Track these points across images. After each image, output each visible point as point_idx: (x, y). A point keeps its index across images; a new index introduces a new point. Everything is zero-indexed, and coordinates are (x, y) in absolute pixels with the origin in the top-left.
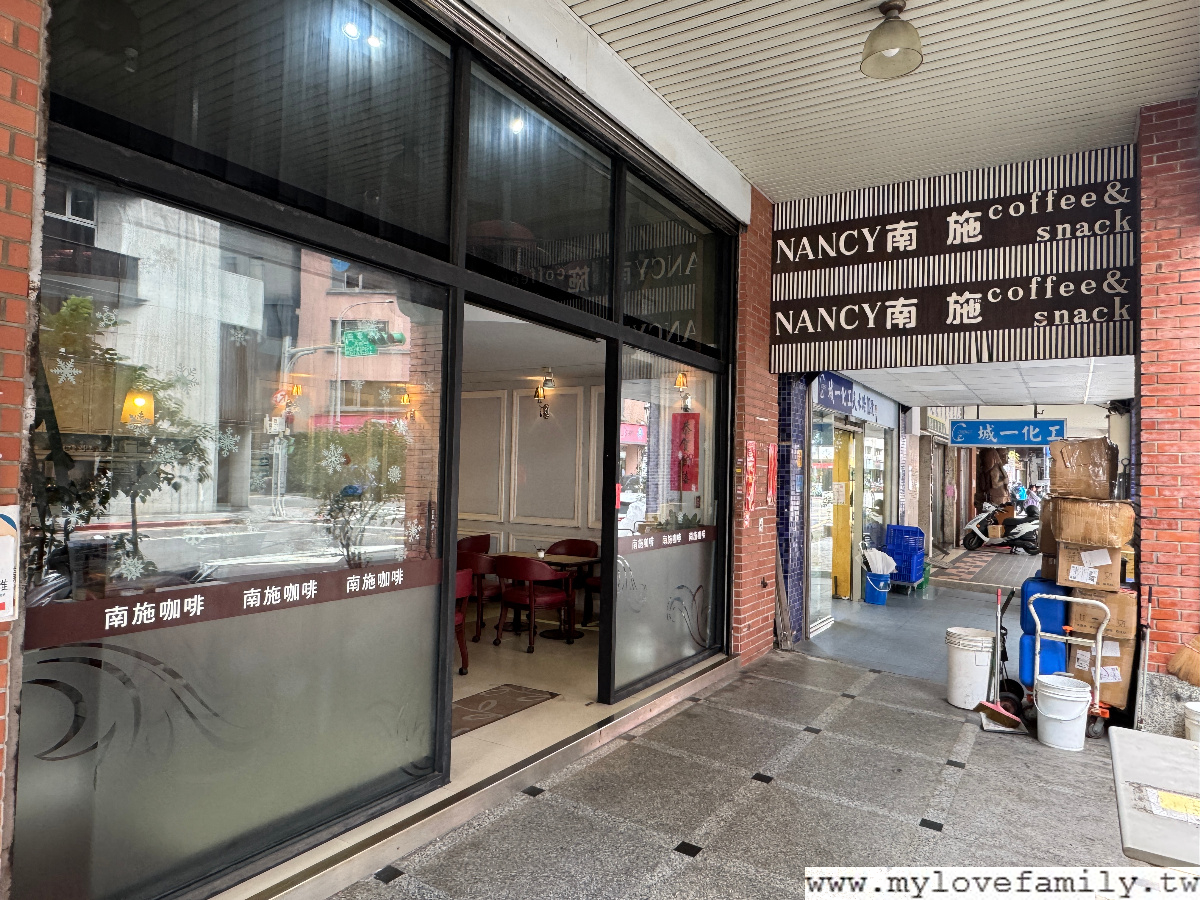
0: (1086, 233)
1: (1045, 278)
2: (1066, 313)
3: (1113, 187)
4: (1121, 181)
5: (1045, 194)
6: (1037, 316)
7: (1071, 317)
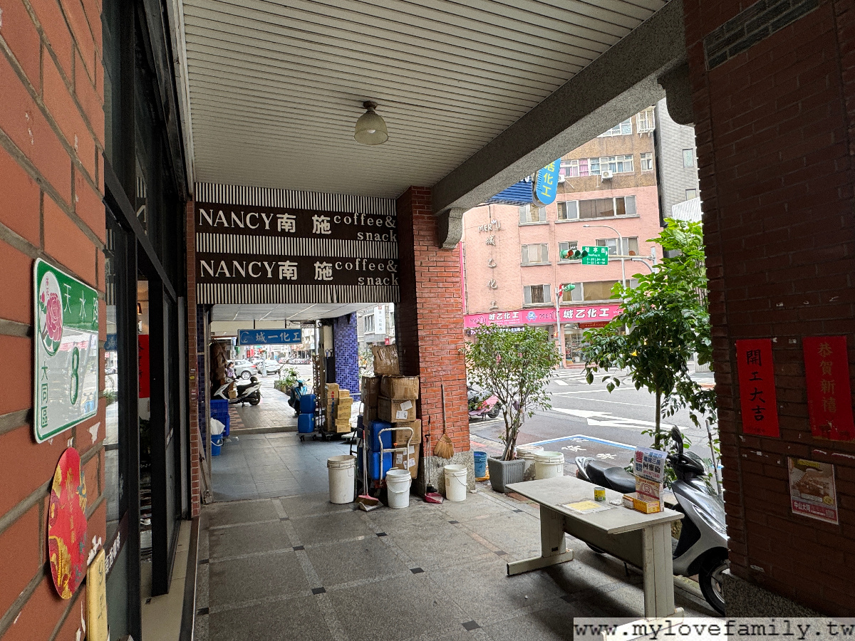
0: (379, 239)
1: (362, 259)
2: (372, 279)
3: (389, 218)
4: (391, 216)
5: (360, 214)
6: (359, 279)
7: (375, 281)
